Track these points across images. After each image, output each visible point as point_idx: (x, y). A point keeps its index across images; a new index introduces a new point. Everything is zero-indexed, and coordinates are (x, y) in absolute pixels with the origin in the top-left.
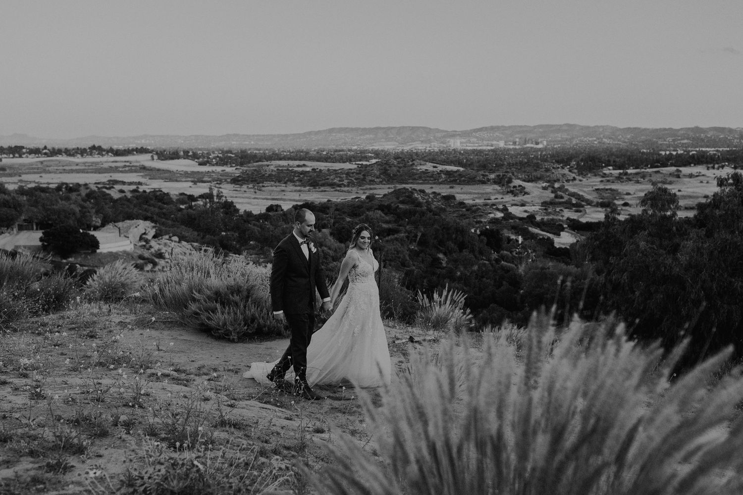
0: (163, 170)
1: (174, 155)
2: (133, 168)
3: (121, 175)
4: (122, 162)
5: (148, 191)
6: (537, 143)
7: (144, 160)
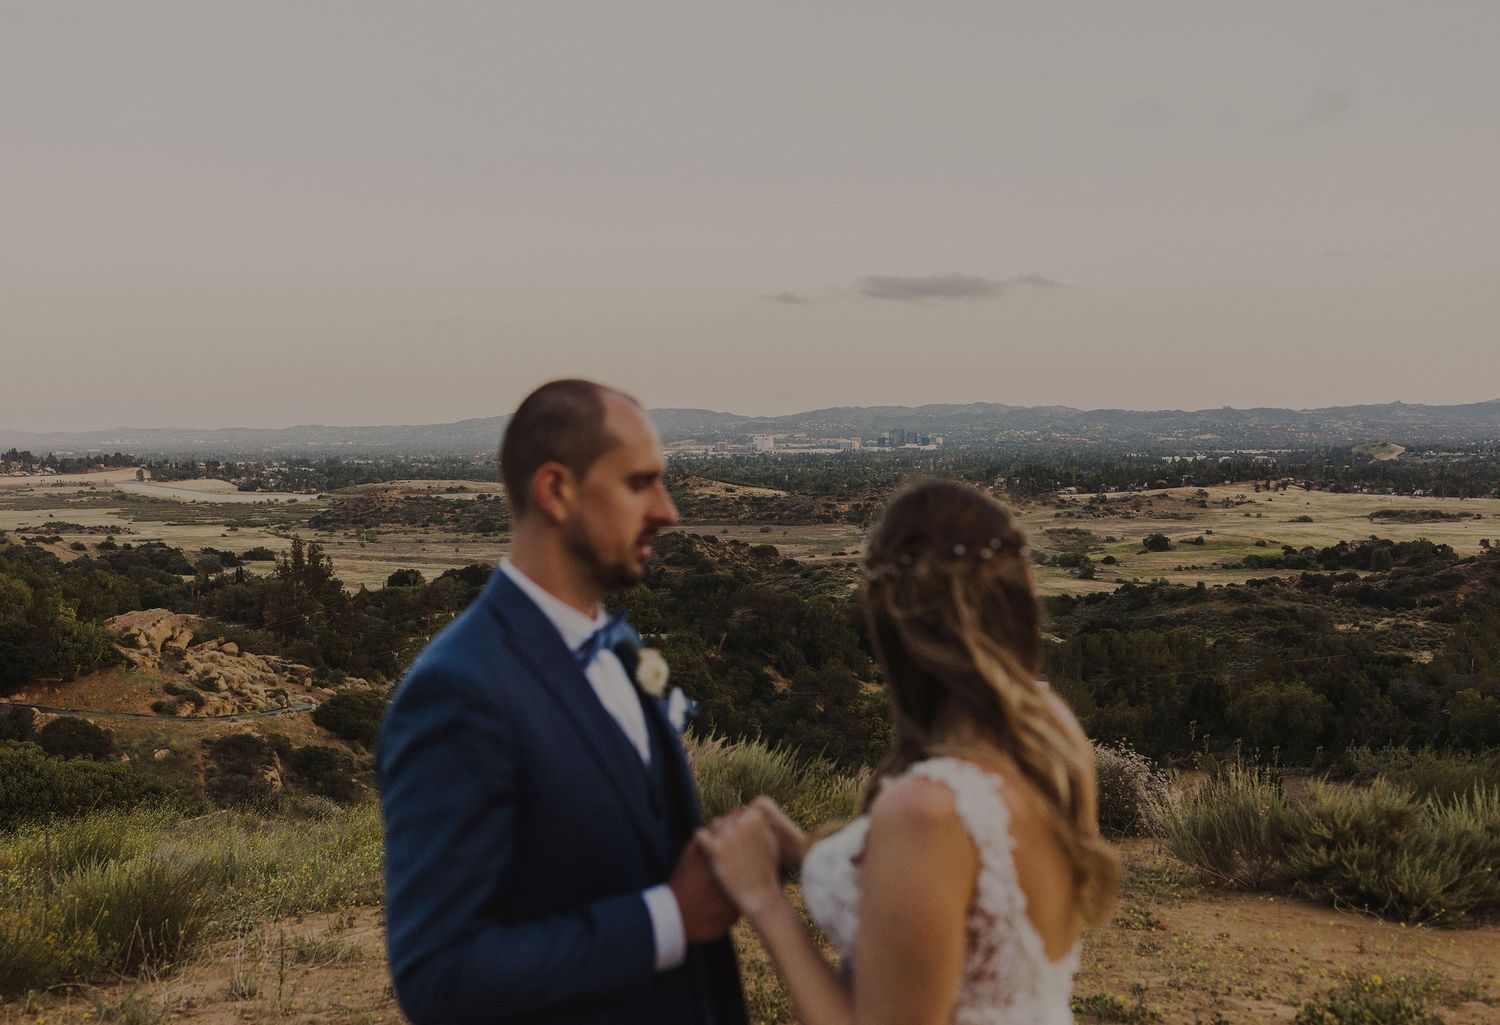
0: (164, 501)
1: (187, 470)
2: (98, 498)
3: (73, 512)
4: (74, 484)
5: (134, 545)
6: (926, 442)
7: (123, 480)
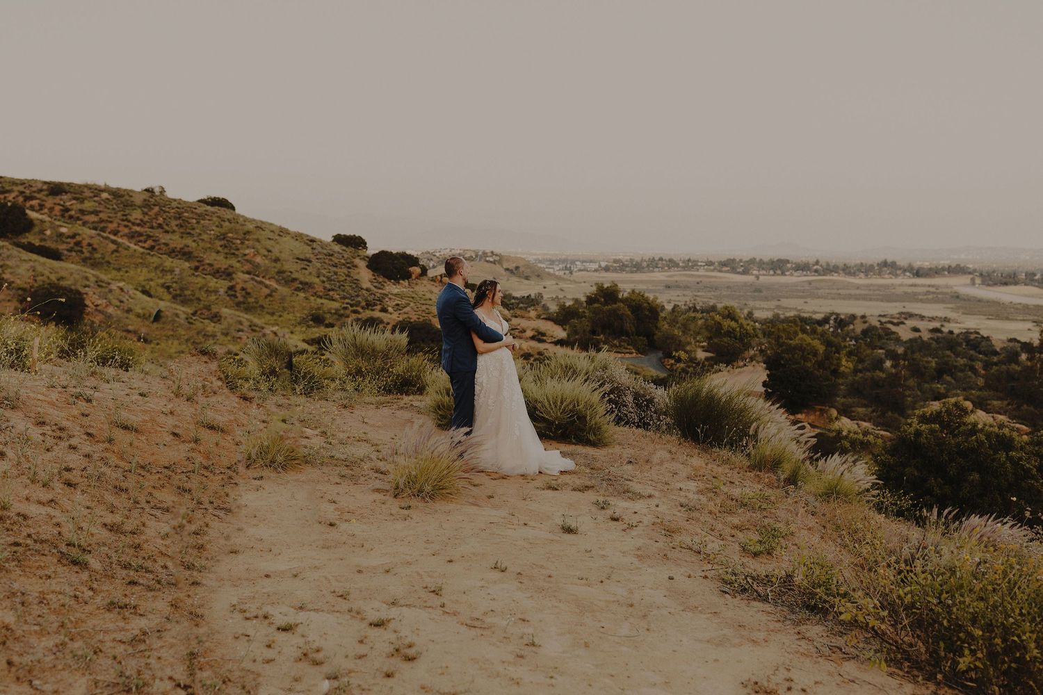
0: (988, 302)
1: (1009, 279)
2: (939, 296)
3: (919, 305)
4: (923, 286)
5: (956, 331)
7: (960, 284)
